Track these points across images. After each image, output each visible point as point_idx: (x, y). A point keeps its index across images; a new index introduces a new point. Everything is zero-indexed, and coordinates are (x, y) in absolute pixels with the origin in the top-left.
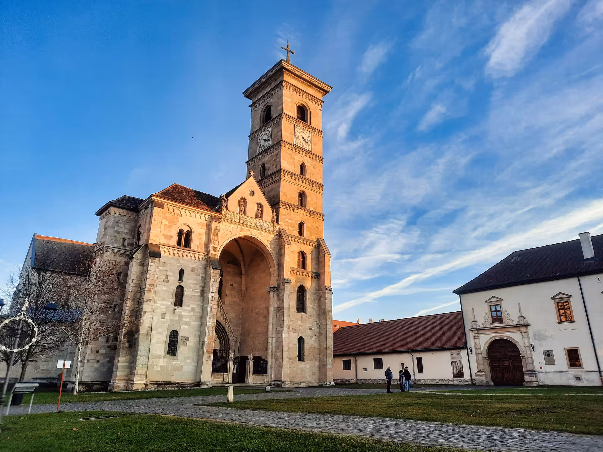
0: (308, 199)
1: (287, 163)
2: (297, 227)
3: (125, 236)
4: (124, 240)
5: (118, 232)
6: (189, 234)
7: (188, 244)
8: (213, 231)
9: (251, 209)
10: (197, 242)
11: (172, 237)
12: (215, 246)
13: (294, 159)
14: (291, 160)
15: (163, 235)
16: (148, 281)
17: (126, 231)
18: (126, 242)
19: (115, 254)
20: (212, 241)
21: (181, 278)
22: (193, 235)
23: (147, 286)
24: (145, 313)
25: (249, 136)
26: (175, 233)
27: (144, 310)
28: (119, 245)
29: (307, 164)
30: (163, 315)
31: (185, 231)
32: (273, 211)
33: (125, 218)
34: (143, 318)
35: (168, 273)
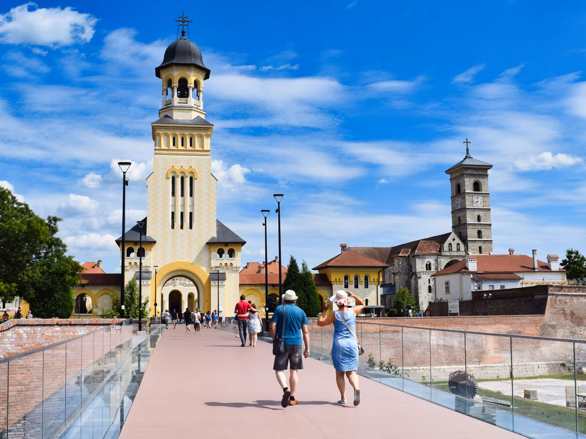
0: (483, 233)
1: (470, 218)
2: (478, 249)
3: (406, 267)
4: (406, 269)
5: (404, 266)
6: (430, 264)
7: (430, 269)
8: (439, 262)
9: (454, 248)
10: (433, 267)
11: (424, 267)
12: (441, 268)
13: (473, 215)
14: (472, 216)
15: (421, 267)
16: (419, 286)
17: (406, 265)
18: (407, 269)
19: (404, 275)
20: (439, 266)
21: (429, 283)
22: (432, 265)
23: (419, 288)
24: (420, 297)
25: (451, 197)
26: (425, 266)
27: (419, 296)
28: (404, 271)
29: (481, 215)
30: (425, 297)
31: (428, 264)
32: (465, 245)
33: (405, 260)
34: (419, 299)
35: (425, 282)
